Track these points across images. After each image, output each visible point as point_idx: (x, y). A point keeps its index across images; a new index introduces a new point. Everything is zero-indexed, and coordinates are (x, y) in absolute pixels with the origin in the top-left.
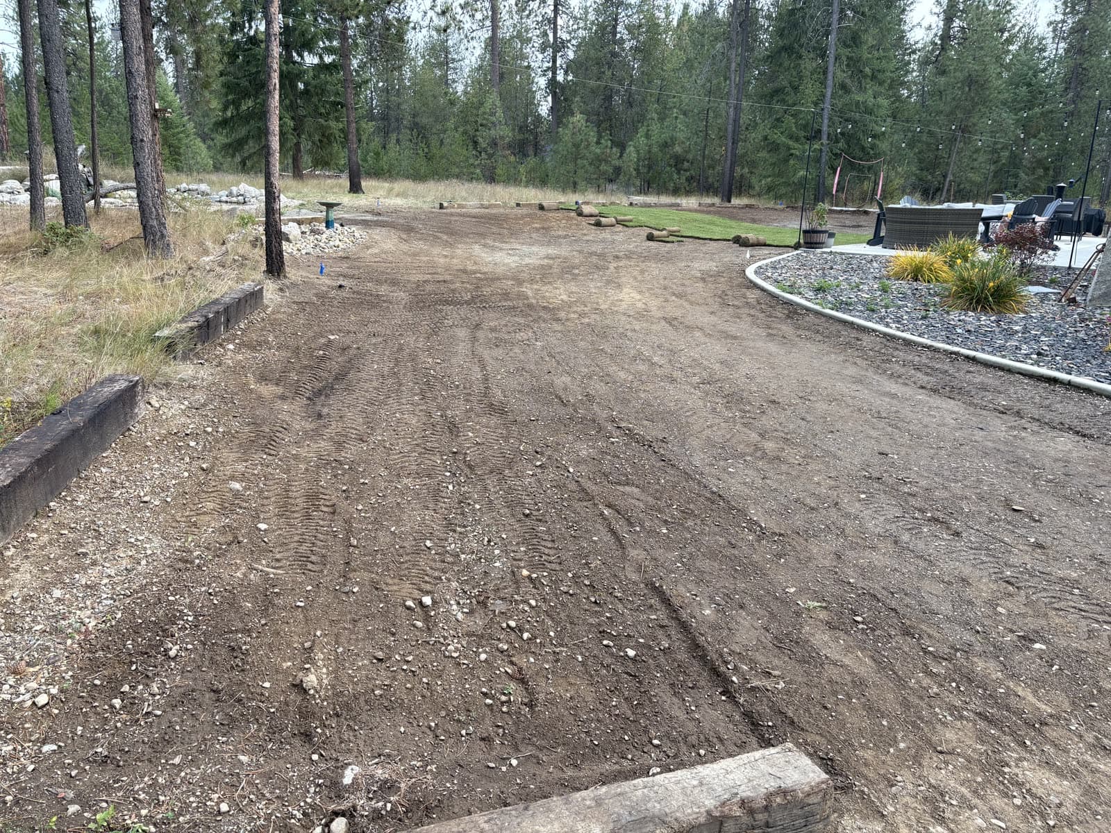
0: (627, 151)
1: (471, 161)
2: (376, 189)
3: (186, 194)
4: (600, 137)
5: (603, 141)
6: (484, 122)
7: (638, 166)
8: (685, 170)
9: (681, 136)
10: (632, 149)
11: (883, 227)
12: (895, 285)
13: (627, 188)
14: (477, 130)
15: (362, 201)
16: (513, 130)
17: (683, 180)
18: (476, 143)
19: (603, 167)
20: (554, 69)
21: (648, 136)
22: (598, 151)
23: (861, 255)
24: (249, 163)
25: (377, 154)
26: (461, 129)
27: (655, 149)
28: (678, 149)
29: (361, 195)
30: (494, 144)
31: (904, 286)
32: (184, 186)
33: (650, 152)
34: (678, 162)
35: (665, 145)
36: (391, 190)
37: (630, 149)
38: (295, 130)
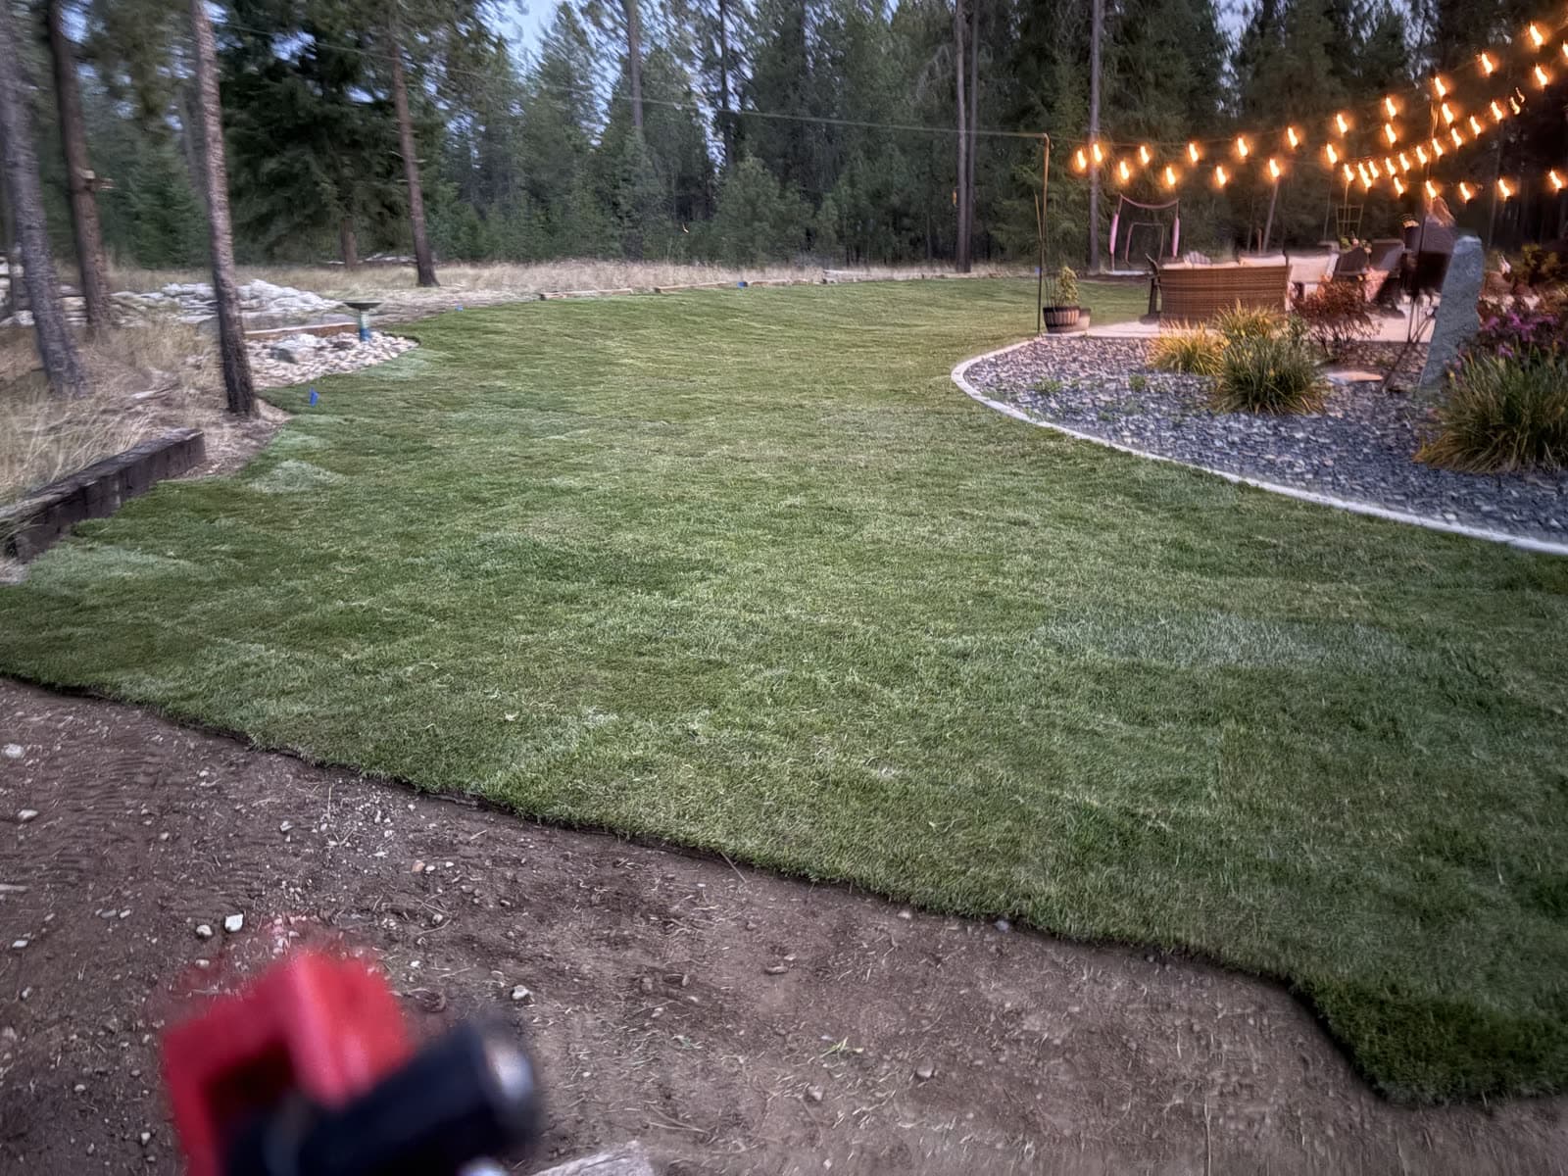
0: (824, 206)
1: (609, 231)
2: (457, 278)
3: (177, 300)
4: (784, 188)
5: (788, 194)
6: (626, 175)
7: (841, 227)
8: (909, 230)
9: (898, 180)
10: (830, 202)
11: (1159, 295)
12: (1153, 381)
13: (827, 258)
14: (616, 187)
15: (432, 297)
16: (669, 183)
17: (906, 243)
18: (616, 205)
19: (792, 230)
20: (724, 94)
21: (852, 184)
22: (783, 208)
23: (1122, 339)
24: (277, 250)
25: (473, 228)
26: (591, 187)
27: (864, 202)
28: (895, 200)
29: (434, 289)
30: (640, 205)
31: (1169, 381)
32: (175, 288)
33: (856, 206)
34: (896, 216)
35: (877, 196)
36: (477, 278)
37: (828, 203)
38: (340, 199)
